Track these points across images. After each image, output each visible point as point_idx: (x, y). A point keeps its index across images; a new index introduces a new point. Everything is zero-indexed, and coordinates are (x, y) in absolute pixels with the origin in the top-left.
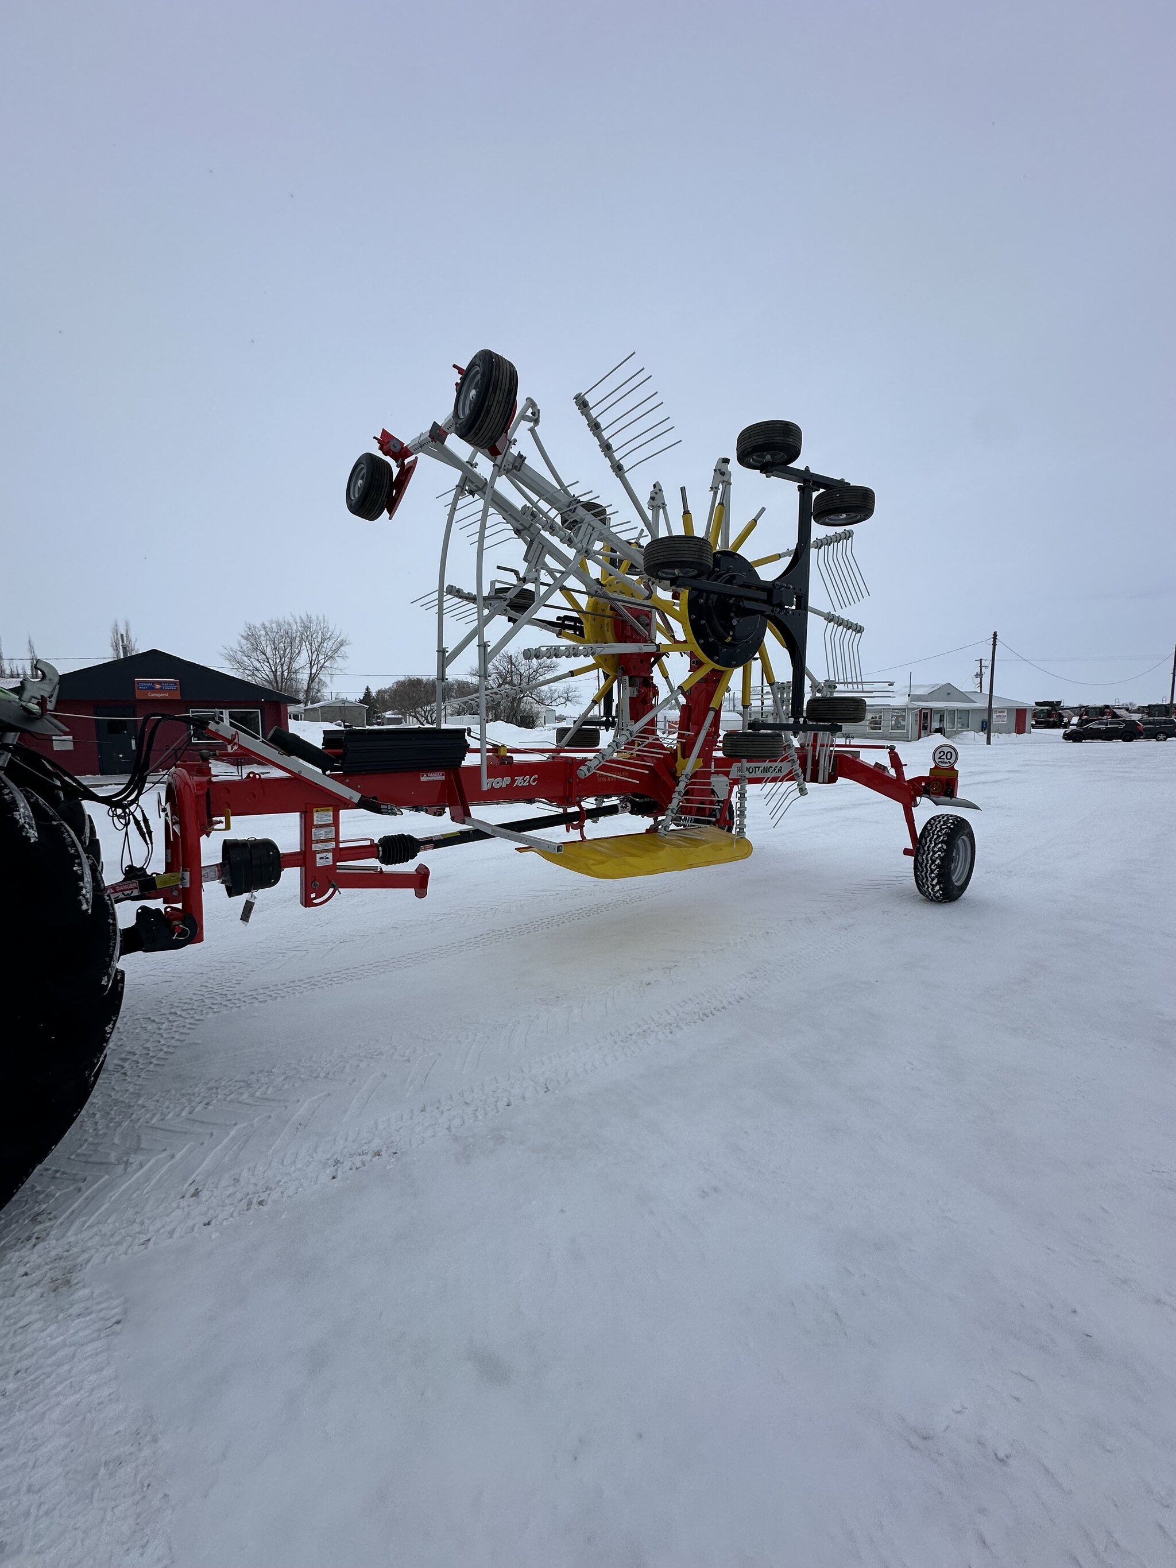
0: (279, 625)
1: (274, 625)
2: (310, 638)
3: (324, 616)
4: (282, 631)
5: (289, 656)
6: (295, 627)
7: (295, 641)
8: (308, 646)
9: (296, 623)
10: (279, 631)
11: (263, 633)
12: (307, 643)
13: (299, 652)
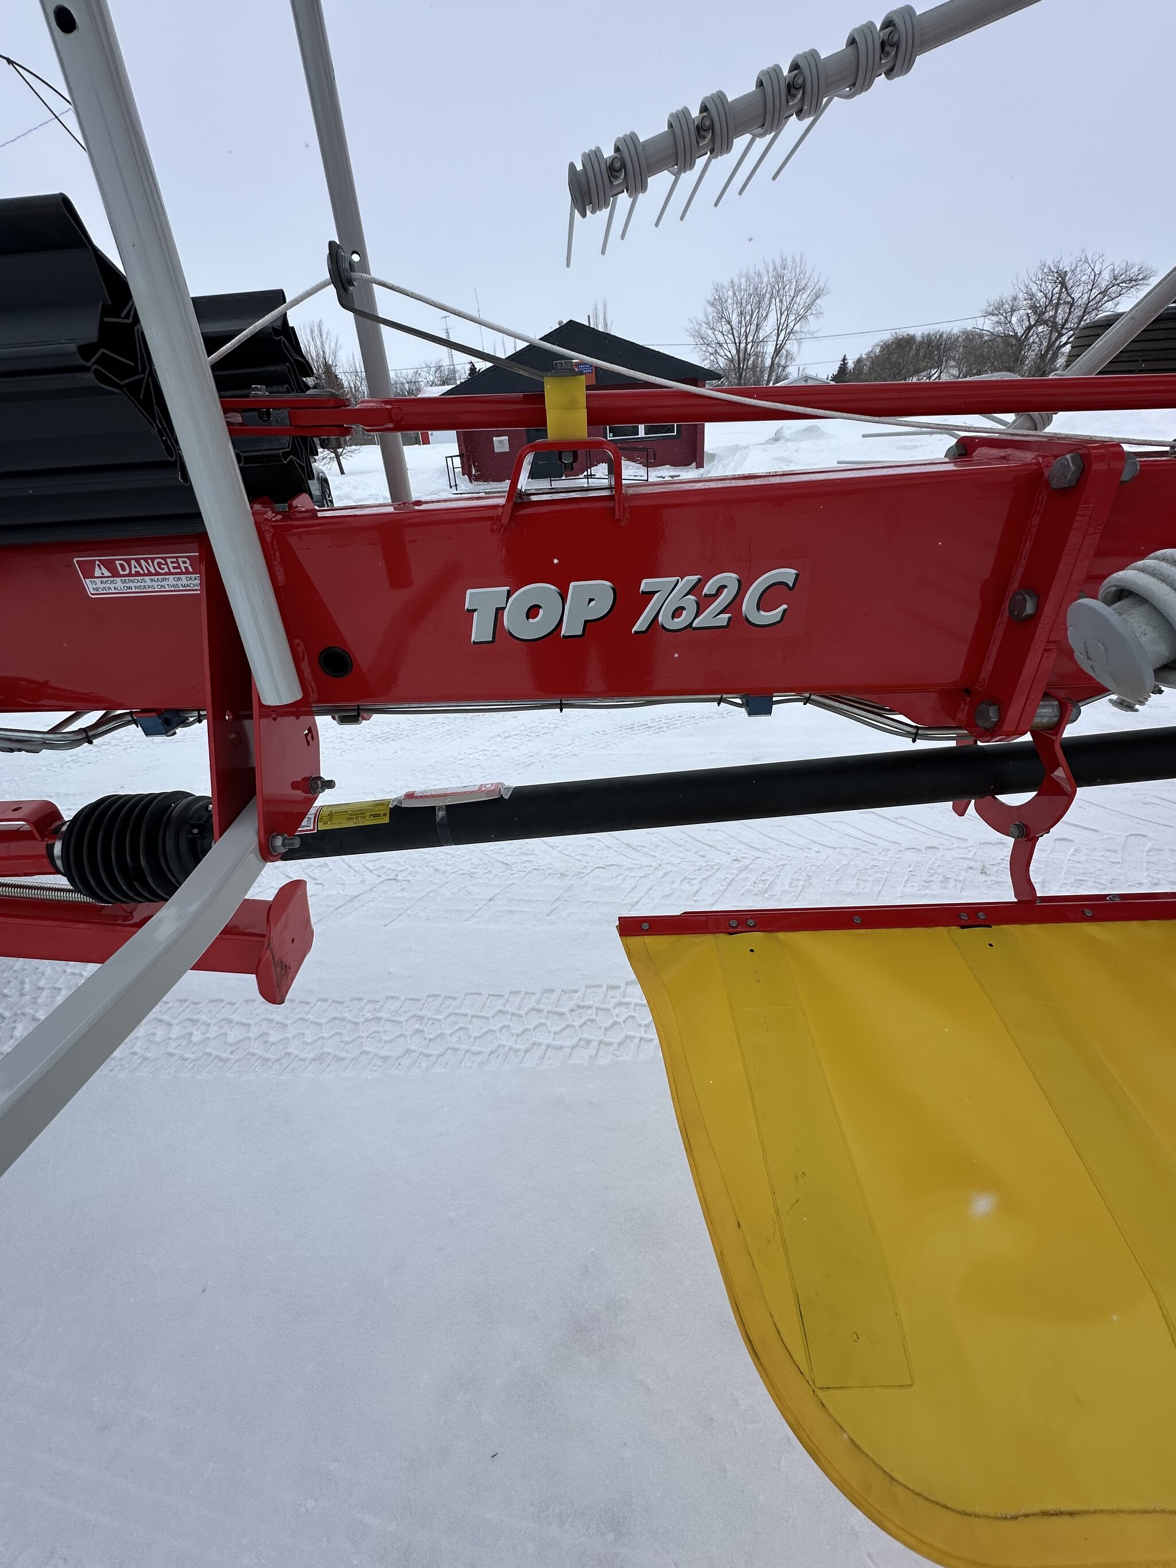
0: (748, 278)
1: (743, 280)
2: (781, 292)
3: (802, 255)
4: (751, 288)
5: (755, 322)
6: (765, 279)
7: (764, 300)
8: (778, 304)
9: (768, 272)
10: (748, 288)
11: (730, 293)
12: (778, 300)
13: (766, 316)
